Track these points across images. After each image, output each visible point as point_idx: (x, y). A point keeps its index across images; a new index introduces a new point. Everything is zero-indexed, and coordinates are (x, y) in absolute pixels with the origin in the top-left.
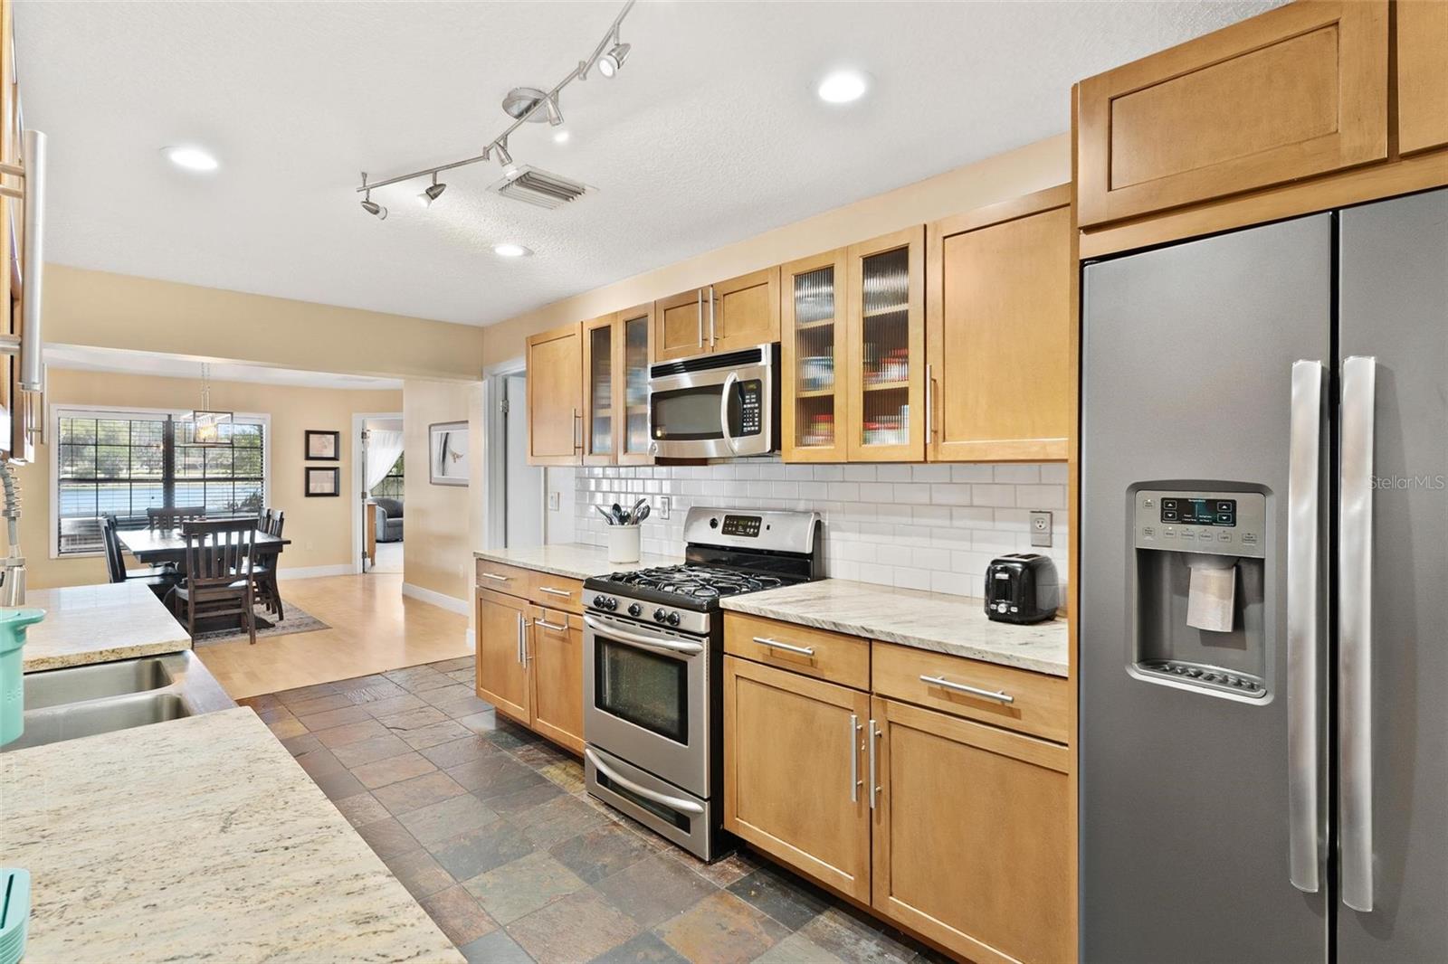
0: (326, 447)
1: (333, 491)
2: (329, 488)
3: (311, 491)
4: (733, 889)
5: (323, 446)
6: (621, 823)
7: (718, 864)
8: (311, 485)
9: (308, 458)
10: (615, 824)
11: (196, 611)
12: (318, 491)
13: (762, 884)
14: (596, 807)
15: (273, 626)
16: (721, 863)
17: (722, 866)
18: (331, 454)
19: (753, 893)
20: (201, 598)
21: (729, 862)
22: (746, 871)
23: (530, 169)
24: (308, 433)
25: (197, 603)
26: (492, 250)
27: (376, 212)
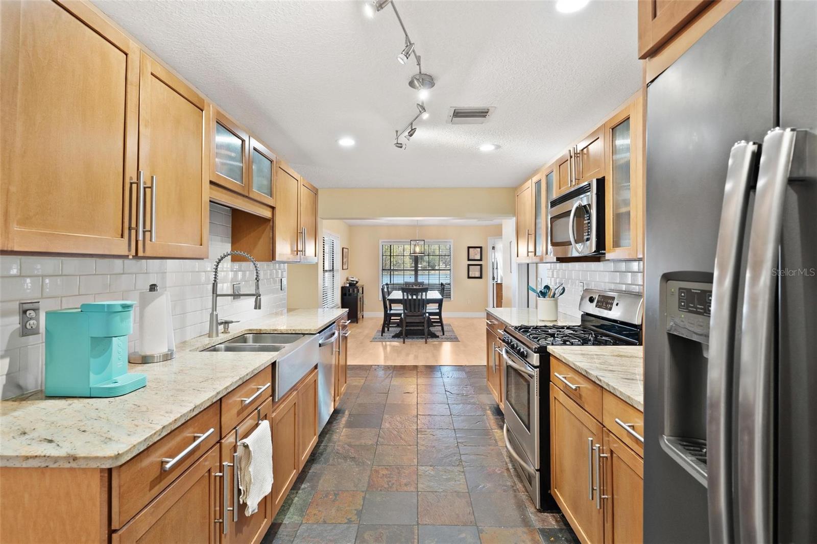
0: (476, 254)
1: (479, 276)
2: (478, 275)
3: (470, 276)
4: (543, 531)
5: (475, 254)
6: (511, 471)
7: (545, 514)
8: (470, 273)
9: (469, 260)
10: (508, 469)
11: (407, 326)
12: (473, 276)
13: (562, 537)
14: (505, 457)
15: (438, 337)
16: (548, 514)
17: (547, 516)
18: (479, 258)
19: (552, 539)
20: (408, 321)
21: (554, 516)
22: (558, 525)
23: (454, 109)
24: (469, 248)
25: (407, 323)
26: (478, 149)
27: (401, 147)
